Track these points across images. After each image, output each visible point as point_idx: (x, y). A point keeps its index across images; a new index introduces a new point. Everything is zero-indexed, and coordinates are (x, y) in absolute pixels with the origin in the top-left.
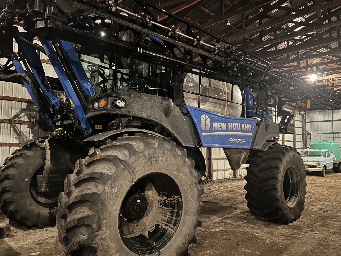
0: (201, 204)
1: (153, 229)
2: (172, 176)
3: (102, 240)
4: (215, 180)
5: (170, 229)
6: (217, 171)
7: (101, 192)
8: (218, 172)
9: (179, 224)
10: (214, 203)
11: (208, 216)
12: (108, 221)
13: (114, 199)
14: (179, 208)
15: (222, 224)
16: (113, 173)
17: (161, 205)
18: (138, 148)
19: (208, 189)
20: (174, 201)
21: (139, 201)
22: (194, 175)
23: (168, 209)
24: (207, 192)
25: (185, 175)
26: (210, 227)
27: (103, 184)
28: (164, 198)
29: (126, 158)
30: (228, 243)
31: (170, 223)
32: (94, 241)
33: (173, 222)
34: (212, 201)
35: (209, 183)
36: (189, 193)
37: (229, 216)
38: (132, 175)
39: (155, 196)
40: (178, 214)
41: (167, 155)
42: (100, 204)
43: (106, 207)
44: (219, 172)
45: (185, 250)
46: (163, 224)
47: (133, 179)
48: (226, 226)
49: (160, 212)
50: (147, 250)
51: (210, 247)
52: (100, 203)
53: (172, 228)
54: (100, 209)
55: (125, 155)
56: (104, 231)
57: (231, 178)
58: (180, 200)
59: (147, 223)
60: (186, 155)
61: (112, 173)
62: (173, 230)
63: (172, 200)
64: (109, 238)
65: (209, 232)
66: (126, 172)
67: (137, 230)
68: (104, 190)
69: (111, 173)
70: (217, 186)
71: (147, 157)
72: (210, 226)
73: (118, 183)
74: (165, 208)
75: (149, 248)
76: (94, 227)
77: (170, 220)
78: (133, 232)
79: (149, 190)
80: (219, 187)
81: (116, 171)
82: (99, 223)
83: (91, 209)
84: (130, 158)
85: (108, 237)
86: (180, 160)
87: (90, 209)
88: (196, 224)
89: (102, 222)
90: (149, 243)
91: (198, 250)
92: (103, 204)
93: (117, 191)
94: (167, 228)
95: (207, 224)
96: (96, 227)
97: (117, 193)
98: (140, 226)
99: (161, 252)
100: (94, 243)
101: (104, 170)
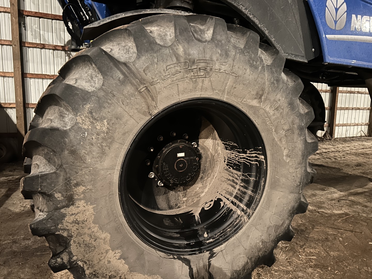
0: (309, 170)
1: (210, 205)
2: (244, 110)
3: (78, 224)
4: (338, 138)
5: (239, 212)
6: (343, 125)
7: (68, 128)
8: (343, 127)
9: (258, 204)
10: (334, 168)
11: (323, 186)
12: (91, 190)
13: (102, 146)
14: (260, 175)
15: (346, 202)
16: (96, 88)
17: (227, 165)
18: (161, 36)
19: (326, 149)
20: (250, 160)
21: (181, 155)
22: (298, 111)
23: (239, 173)
24: (323, 152)
25: (277, 109)
26: (323, 205)
27: (73, 109)
28: (233, 153)
29: (130, 58)
30: (356, 239)
31: (241, 201)
32: (60, 225)
33: (246, 199)
34: (330, 165)
35: (328, 141)
36: (283, 148)
37: (360, 190)
38: (144, 98)
39: (219, 148)
40: (258, 186)
41: (234, 61)
42: (66, 152)
43: (82, 159)
44: (345, 127)
45: (268, 252)
46: (228, 199)
47: (151, 108)
48: (354, 208)
49: (226, 177)
50: (188, 246)
51: (321, 241)
52: (68, 150)
53: (243, 210)
54: (67, 164)
55: (128, 51)
56: (81, 208)
57: (363, 136)
58: (263, 160)
59: (203, 192)
60: (282, 66)
61: (94, 89)
62: (245, 214)
63: (247, 159)
64: (94, 222)
65: (322, 215)
66: (129, 89)
67: (184, 203)
68: (75, 124)
69: (92, 88)
70: (340, 146)
71: (182, 60)
72: (324, 203)
73: (109, 112)
74: (235, 171)
75: (192, 242)
76: (59, 199)
77: (241, 196)
78: (176, 205)
79: (207, 138)
80: (343, 147)
81: (103, 85)
82: (67, 190)
83: (49, 160)
84: (138, 57)
85: (91, 220)
86: (266, 75)
87: (49, 162)
88: (293, 208)
89: (76, 191)
90: (197, 230)
91: (298, 242)
92: (73, 152)
93: (108, 128)
94: (234, 208)
95: (319, 200)
96: (62, 198)
97: (107, 133)
98: (190, 197)
99: (215, 253)
100: (62, 230)
101: (79, 81)
